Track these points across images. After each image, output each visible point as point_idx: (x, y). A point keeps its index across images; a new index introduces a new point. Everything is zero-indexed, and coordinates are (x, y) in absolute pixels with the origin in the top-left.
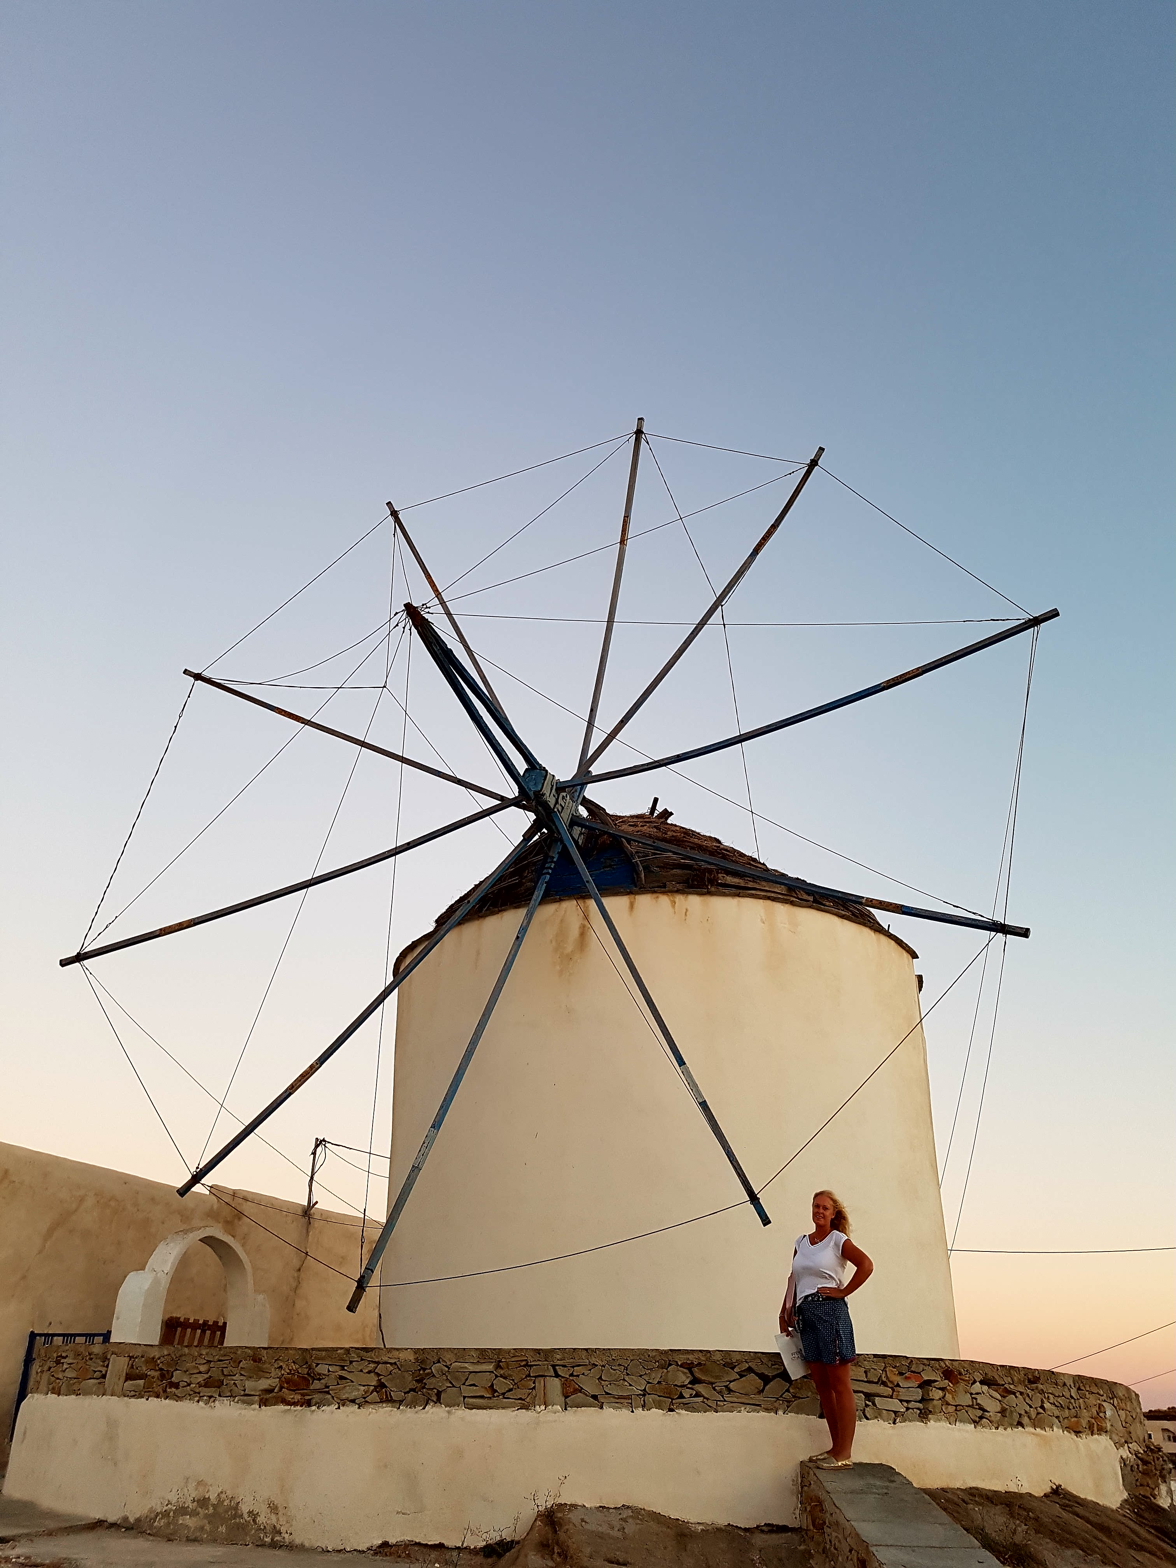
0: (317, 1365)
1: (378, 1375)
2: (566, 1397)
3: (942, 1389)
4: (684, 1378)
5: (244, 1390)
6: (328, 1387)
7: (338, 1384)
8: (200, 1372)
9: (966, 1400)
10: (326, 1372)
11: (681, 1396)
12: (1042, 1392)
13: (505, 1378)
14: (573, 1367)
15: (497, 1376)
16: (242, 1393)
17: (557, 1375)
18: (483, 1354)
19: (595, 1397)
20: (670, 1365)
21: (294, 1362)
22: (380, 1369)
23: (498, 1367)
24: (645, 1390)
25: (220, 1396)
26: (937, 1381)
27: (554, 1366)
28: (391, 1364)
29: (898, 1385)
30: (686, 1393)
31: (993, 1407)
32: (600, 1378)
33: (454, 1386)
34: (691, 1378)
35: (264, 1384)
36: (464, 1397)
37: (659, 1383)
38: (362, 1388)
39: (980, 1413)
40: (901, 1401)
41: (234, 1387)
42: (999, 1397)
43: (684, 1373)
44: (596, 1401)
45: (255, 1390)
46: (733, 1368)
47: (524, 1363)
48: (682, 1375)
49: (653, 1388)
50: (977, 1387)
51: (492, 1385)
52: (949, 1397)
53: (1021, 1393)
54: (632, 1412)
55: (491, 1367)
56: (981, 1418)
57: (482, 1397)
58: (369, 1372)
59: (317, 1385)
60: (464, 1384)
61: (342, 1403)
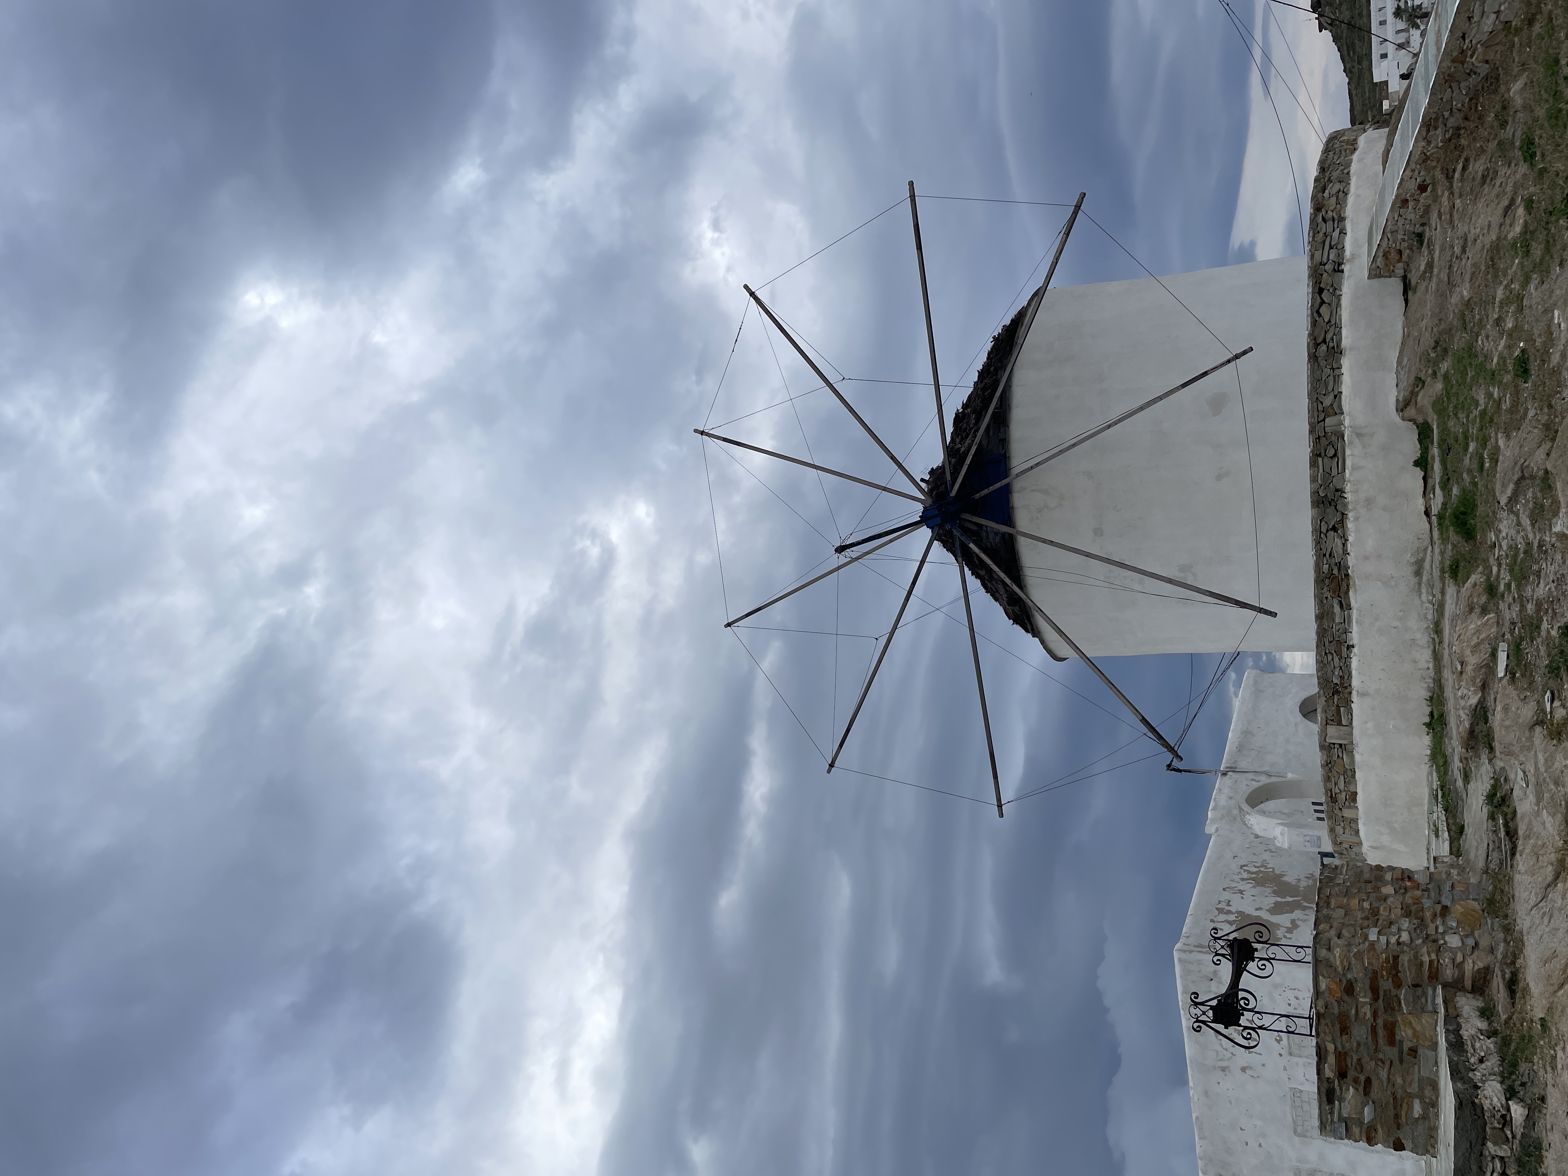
0: (1323, 573)
1: (1327, 531)
2: (1336, 414)
3: (1327, 212)
4: (1323, 348)
5: (1342, 623)
6: (1336, 563)
7: (1334, 557)
8: (1333, 659)
9: (1333, 200)
10: (1328, 565)
11: (1333, 347)
12: (1330, 165)
13: (1326, 451)
14: (1318, 411)
15: (1325, 455)
16: (1343, 624)
17: (1324, 420)
18: (1313, 464)
19: (1335, 397)
20: (1316, 356)
21: (1323, 589)
22: (1324, 530)
23: (1319, 455)
24: (1330, 369)
25: (1346, 642)
26: (1322, 215)
27: (1319, 422)
28: (1321, 523)
29: (1325, 233)
30: (1331, 345)
31: (1337, 186)
32: (1324, 395)
33: (1332, 481)
34: (1323, 344)
35: (1337, 609)
36: (1338, 473)
37: (1326, 361)
38: (1336, 539)
39: (1341, 193)
40: (1334, 231)
41: (1340, 631)
42: (1332, 184)
43: (1320, 347)
44: (1338, 396)
45: (1341, 615)
46: (1316, 321)
47: (1317, 440)
48: (1321, 349)
49: (1329, 364)
50: (1326, 194)
51: (1330, 457)
52: (1332, 208)
53: (1330, 174)
54: (1343, 374)
55: (1320, 459)
56: (1343, 192)
57: (1338, 463)
58: (1326, 537)
59: (1335, 571)
60: (1331, 475)
61: (1346, 553)
